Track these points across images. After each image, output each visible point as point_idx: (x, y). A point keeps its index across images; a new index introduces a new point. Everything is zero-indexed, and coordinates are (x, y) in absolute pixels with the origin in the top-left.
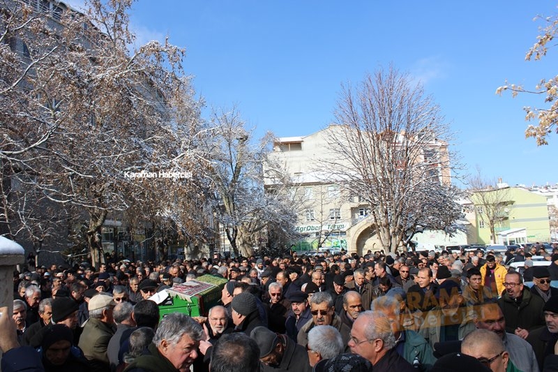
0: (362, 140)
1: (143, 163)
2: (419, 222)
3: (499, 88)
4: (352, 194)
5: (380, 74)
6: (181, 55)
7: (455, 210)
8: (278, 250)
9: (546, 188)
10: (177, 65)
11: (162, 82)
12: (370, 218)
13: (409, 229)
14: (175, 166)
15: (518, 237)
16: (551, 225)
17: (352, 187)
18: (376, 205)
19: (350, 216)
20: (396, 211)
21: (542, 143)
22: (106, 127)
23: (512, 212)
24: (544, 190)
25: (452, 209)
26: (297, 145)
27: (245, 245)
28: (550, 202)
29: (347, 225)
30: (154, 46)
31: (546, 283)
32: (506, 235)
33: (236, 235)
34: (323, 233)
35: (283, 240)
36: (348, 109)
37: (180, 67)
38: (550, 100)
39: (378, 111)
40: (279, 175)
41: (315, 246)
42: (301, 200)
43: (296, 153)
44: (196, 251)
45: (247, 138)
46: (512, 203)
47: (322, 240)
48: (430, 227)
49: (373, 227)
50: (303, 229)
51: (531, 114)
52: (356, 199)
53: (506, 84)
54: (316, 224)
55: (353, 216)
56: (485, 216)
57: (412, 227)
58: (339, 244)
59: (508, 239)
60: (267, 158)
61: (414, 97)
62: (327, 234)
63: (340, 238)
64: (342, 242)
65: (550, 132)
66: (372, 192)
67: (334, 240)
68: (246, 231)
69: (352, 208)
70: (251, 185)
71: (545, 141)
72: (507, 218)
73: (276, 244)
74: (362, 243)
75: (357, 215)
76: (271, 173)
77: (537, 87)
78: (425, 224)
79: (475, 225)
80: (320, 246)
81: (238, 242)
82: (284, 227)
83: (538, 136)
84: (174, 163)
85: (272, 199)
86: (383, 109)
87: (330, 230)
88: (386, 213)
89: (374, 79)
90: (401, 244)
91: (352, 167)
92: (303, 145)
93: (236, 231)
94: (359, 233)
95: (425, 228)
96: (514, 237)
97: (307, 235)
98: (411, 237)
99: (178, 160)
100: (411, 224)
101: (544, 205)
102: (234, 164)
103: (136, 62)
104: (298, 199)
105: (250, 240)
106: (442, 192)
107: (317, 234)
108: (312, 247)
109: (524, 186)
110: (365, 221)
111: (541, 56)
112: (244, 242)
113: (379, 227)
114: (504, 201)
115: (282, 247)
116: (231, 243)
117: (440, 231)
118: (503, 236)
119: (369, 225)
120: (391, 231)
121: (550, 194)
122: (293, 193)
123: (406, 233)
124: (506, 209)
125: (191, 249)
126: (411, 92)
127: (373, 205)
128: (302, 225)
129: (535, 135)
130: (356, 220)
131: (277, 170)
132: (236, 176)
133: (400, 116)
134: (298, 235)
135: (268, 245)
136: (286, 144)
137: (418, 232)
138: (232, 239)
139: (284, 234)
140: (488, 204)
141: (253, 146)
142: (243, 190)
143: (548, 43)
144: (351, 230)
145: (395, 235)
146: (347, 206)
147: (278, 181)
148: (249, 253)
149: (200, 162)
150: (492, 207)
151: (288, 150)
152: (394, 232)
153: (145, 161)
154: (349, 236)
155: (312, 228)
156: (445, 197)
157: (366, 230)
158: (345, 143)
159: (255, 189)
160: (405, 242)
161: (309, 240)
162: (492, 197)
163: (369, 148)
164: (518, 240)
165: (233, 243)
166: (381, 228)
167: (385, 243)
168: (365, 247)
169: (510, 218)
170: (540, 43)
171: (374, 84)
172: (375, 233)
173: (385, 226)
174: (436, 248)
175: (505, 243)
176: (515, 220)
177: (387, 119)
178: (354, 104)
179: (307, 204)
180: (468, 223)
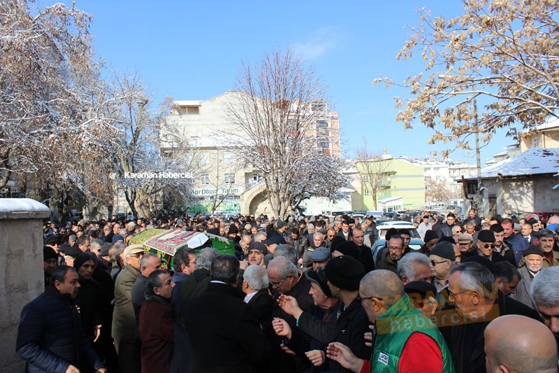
0: (258, 115)
1: (50, 127)
2: (307, 189)
3: (375, 80)
4: (247, 162)
5: (277, 55)
6: (88, 20)
7: (337, 180)
8: (175, 212)
9: (426, 160)
10: (83, 31)
11: (67, 45)
12: (262, 184)
13: (297, 195)
14: (83, 131)
15: (396, 205)
16: (426, 195)
17: (248, 156)
18: (268, 173)
19: (244, 181)
20: (286, 179)
21: (408, 127)
22: (10, 89)
23: (394, 182)
24: (423, 162)
25: (335, 178)
26: (194, 109)
27: (143, 207)
28: (428, 173)
29: (240, 190)
30: (60, 9)
31: (490, 248)
32: (385, 203)
33: (135, 197)
34: (218, 196)
35: (181, 202)
36: (246, 84)
37: (87, 32)
38: (414, 93)
39: (273, 89)
40: (178, 141)
41: (210, 209)
42: (198, 165)
43: (193, 117)
44: (94, 212)
45: (147, 102)
46: (394, 173)
47: (217, 204)
48: (316, 194)
49: (265, 192)
50: (199, 192)
51: (400, 103)
52: (250, 166)
53: (381, 76)
54: (211, 188)
55: (247, 181)
56: (368, 185)
57: (300, 194)
58: (233, 207)
59: (388, 206)
60: (166, 123)
61: (307, 77)
62: (222, 198)
63: (235, 202)
64: (235, 205)
65: (414, 118)
66: (265, 161)
67: (228, 204)
68: (144, 193)
69: (246, 173)
70: (149, 148)
71: (411, 125)
72: (389, 187)
73: (174, 206)
74: (254, 208)
75: (251, 180)
76: (169, 138)
77: (405, 81)
78: (312, 191)
79: (360, 193)
80: (214, 209)
81: (136, 204)
82: (181, 190)
83: (405, 121)
84: (83, 128)
85: (170, 163)
86: (278, 87)
87: (225, 194)
88: (277, 180)
89: (272, 58)
90: (289, 208)
91: (249, 138)
92: (201, 109)
93: (135, 193)
94: (252, 198)
95: (312, 194)
96: (391, 205)
97: (202, 198)
98: (299, 203)
99: (87, 126)
100: (300, 191)
101: (422, 176)
102: (134, 128)
103: (39, 22)
104: (196, 163)
105: (147, 202)
106: (328, 164)
107: (212, 197)
108: (207, 210)
109: (406, 158)
110: (258, 187)
111: (408, 57)
112: (142, 204)
113: (270, 192)
114: (386, 171)
115: (179, 209)
116: (130, 205)
117: (325, 198)
118: (383, 203)
119: (262, 190)
120: (281, 197)
121: (427, 166)
122: (191, 158)
123: (295, 199)
124: (389, 179)
125: (89, 210)
126: (304, 73)
127: (266, 173)
128: (198, 189)
129: (403, 119)
130: (250, 185)
131: (175, 134)
132: (135, 140)
133: (293, 93)
134: (194, 198)
135: (165, 207)
136: (184, 107)
137: (306, 198)
138: (131, 201)
139: (182, 197)
140: (372, 174)
141: (153, 111)
142: (142, 153)
143: (414, 47)
144: (245, 195)
145: (284, 201)
146: (242, 173)
147: (176, 145)
148: (146, 214)
149: (107, 128)
150: (376, 176)
151: (185, 113)
152: (283, 198)
153: (52, 125)
154: (243, 200)
155: (207, 191)
156: (330, 167)
157: (258, 195)
158: (243, 115)
159: (154, 152)
160: (294, 207)
161: (204, 204)
162: (375, 168)
163: (264, 121)
164: (395, 208)
165: (132, 205)
166: (272, 194)
167: (275, 208)
168: (257, 210)
169: (392, 187)
170: (408, 47)
171: (272, 62)
172: (266, 199)
173: (276, 193)
174: (323, 213)
175: (385, 210)
176: (396, 190)
177: (282, 95)
178: (253, 80)
179: (204, 168)
180: (353, 191)
